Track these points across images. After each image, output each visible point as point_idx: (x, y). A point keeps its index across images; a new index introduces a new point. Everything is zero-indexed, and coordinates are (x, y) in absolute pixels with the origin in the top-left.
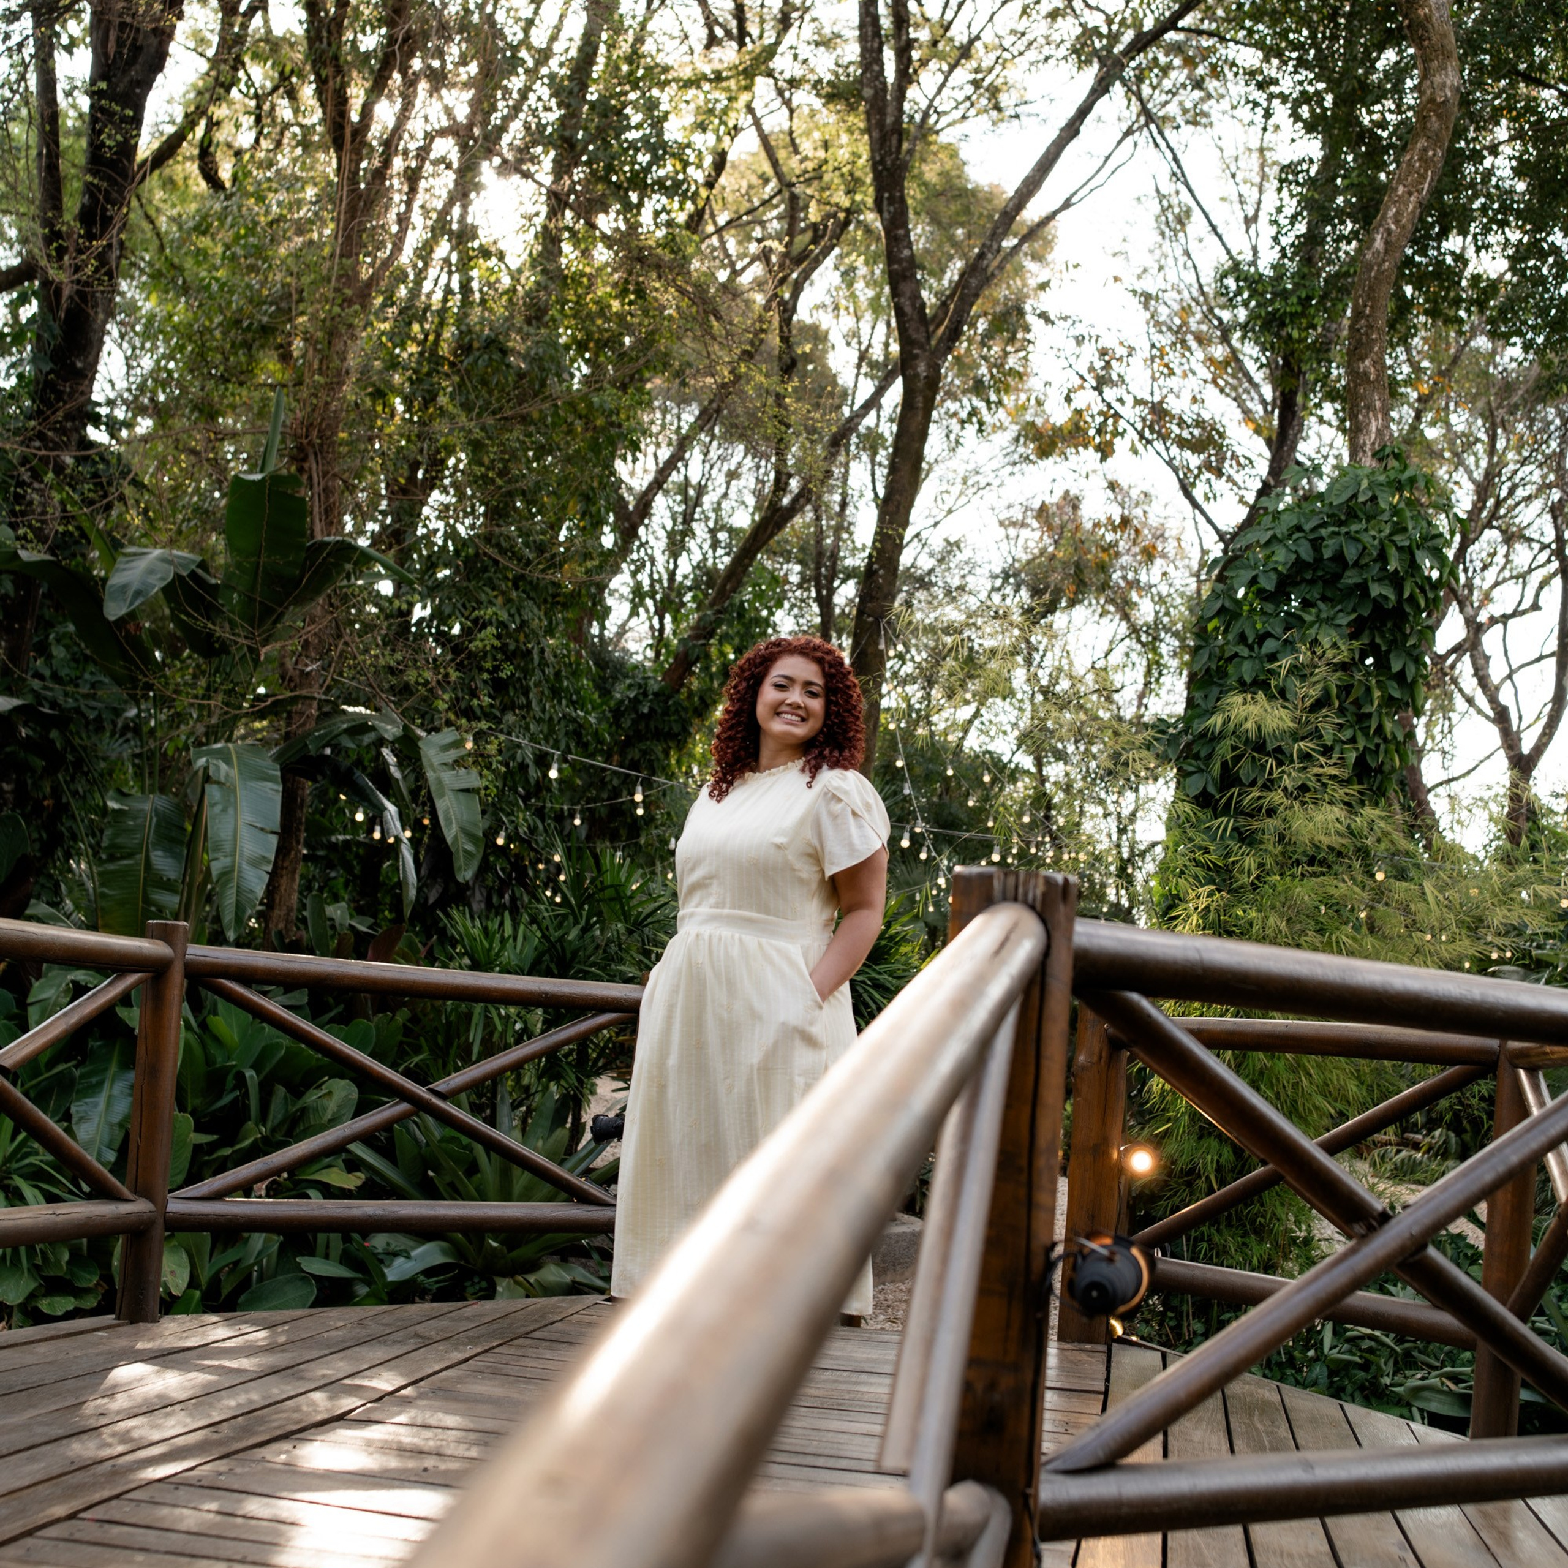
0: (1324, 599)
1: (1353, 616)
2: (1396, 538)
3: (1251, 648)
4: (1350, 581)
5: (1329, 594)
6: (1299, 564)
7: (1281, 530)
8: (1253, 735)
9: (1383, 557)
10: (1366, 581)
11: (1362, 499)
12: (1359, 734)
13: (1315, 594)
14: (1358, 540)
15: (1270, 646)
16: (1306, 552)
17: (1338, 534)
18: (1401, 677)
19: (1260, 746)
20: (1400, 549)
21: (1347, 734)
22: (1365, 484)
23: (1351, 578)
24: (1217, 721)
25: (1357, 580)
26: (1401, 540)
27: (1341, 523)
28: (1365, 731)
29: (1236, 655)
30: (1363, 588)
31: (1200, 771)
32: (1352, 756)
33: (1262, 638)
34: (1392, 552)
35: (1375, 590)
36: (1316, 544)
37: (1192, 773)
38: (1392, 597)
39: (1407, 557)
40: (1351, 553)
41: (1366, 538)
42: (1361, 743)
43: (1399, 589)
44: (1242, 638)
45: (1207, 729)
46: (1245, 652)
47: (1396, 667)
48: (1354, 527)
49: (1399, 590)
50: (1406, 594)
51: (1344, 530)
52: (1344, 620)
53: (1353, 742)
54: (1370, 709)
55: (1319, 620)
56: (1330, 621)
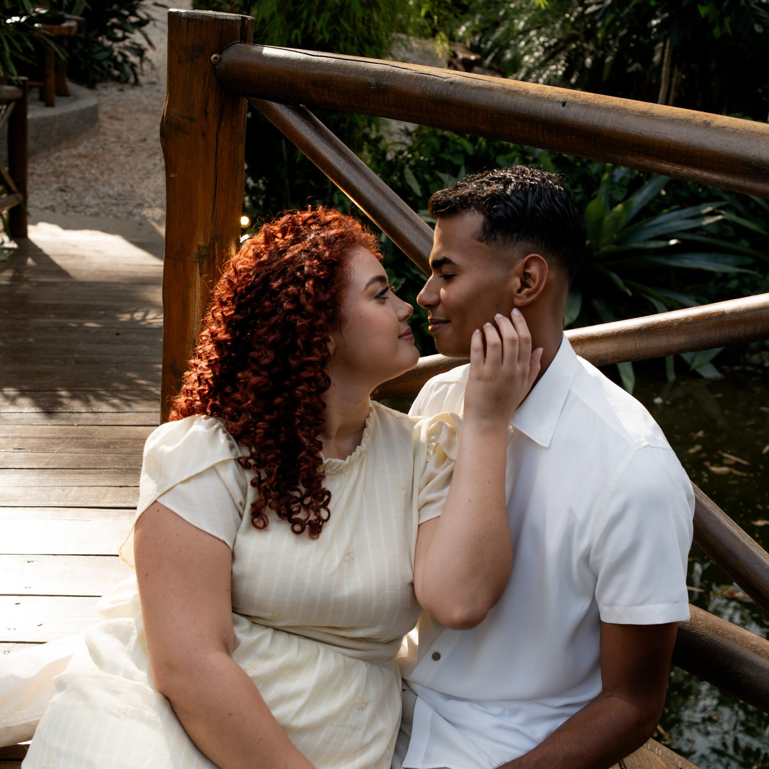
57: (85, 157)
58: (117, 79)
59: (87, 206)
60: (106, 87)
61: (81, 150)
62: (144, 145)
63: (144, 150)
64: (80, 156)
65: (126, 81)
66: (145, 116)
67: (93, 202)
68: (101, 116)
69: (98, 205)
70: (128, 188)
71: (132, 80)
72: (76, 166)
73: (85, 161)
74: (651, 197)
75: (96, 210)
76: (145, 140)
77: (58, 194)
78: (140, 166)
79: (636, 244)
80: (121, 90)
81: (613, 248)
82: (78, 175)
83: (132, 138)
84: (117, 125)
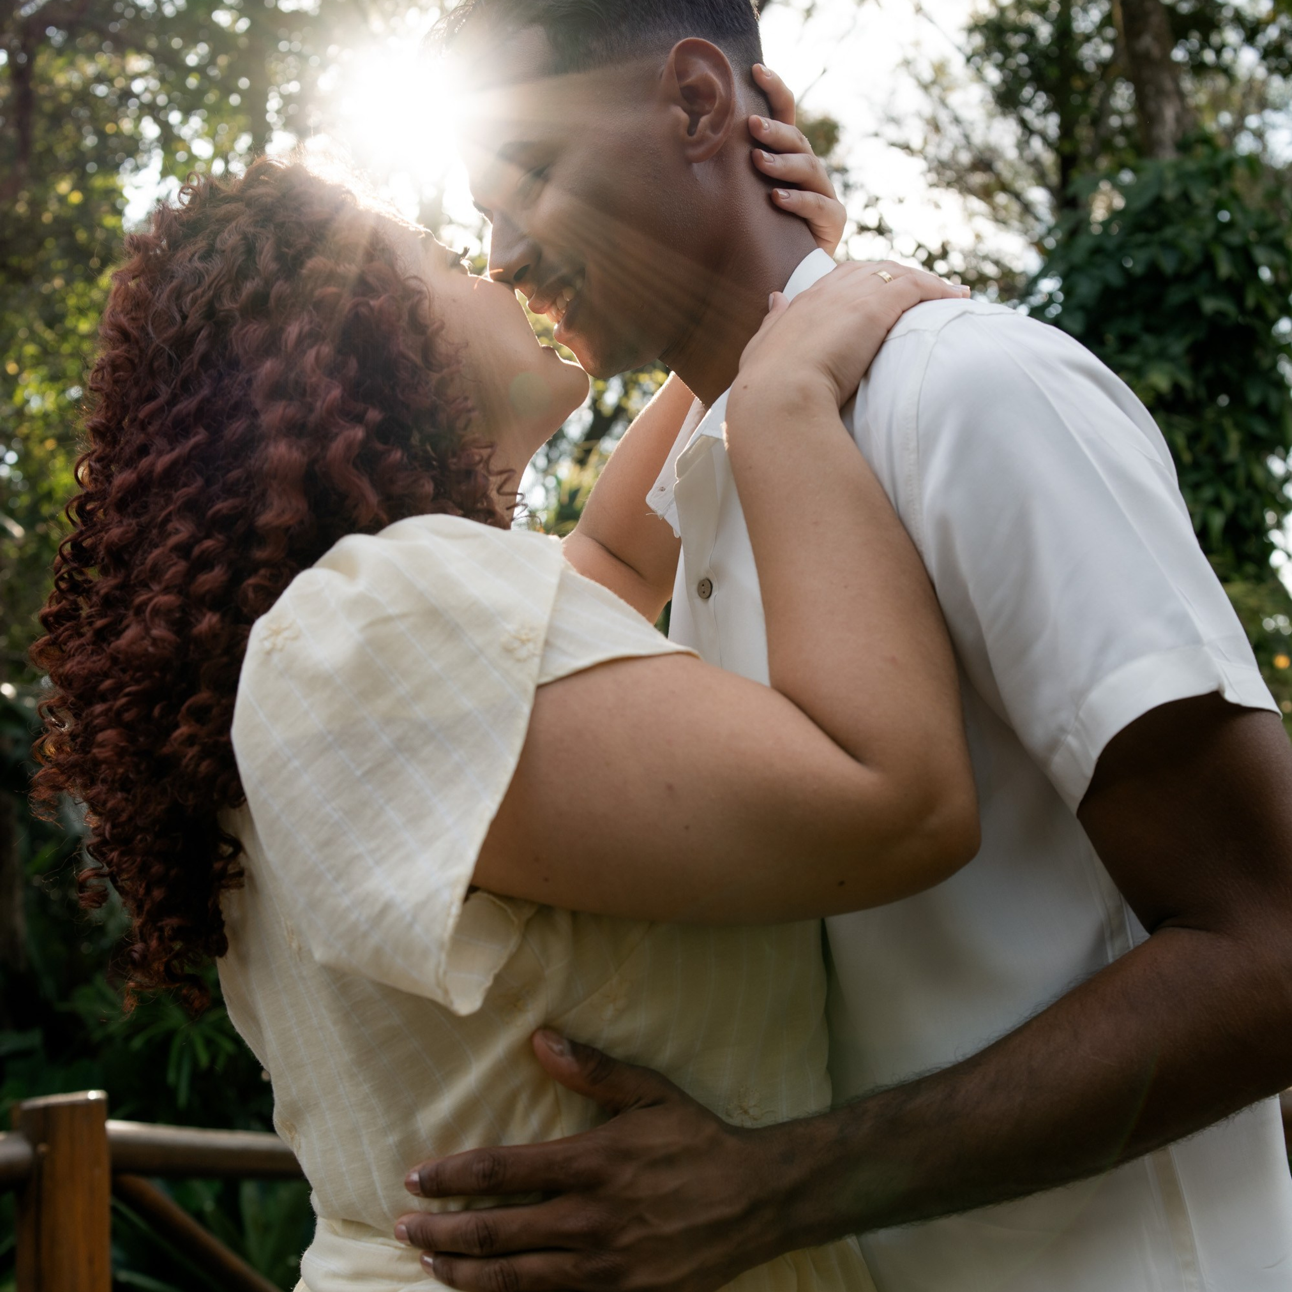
0: (1149, 329)
1: (1187, 341)
4: (1174, 302)
5: (1152, 323)
9: (1209, 263)
10: (1194, 295)
11: (1170, 194)
13: (1134, 326)
18: (1263, 410)
21: (1208, 493)
22: (1170, 175)
23: (1176, 296)
25: (1183, 298)
26: (1234, 238)
28: (1231, 485)
30: (1192, 308)
35: (1210, 305)
40: (1168, 264)
42: (1229, 500)
43: (1239, 301)
47: (1254, 397)
48: (1169, 232)
52: (1177, 347)
53: (1217, 503)
54: (1233, 454)
55: (1147, 358)
56: (1162, 355)
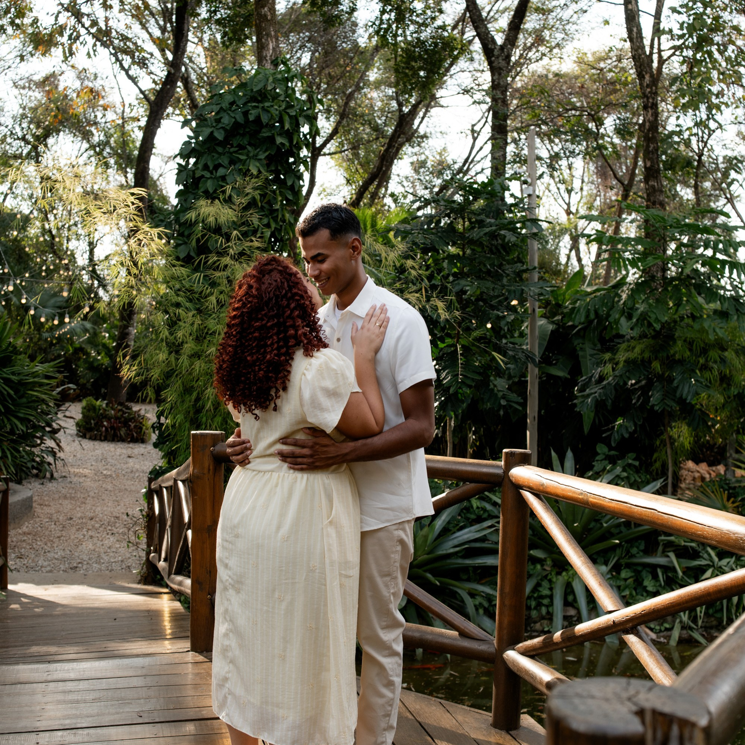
0: (250, 144)
1: (267, 154)
2: (288, 111)
3: (212, 173)
4: (265, 135)
5: (252, 142)
6: (236, 124)
7: (225, 105)
8: (213, 224)
9: (281, 121)
10: (273, 134)
11: (269, 88)
12: (271, 221)
13: (245, 141)
14: (268, 112)
15: (221, 172)
16: (240, 118)
17: (257, 107)
18: (291, 188)
19: (217, 230)
20: (290, 117)
21: (265, 221)
22: (271, 79)
23: (265, 133)
24: (192, 215)
25: (268, 134)
26: (291, 112)
27: (258, 102)
28: (275, 219)
29: (203, 176)
30: (272, 140)
31: (185, 243)
32: (268, 233)
33: (217, 167)
34: (286, 118)
35: (279, 140)
36: (246, 114)
37: (180, 245)
38: (287, 144)
39: (294, 121)
40: (265, 119)
41: (272, 110)
42: (273, 226)
43: (290, 139)
44: (206, 167)
45: (187, 220)
46: (207, 174)
47: (290, 183)
48: (267, 104)
49: (291, 141)
50: (295, 142)
51: (261, 105)
52: (262, 156)
53: (268, 226)
54: (277, 206)
55: (249, 157)
56: (255, 157)
57: (29, 534)
58: (37, 476)
59: (42, 567)
60: (30, 483)
61: (24, 529)
62: (71, 522)
63: (72, 526)
64: (24, 533)
65: (44, 477)
66: (67, 502)
67: (46, 564)
68: (34, 505)
69: (49, 565)
70: (68, 552)
71: (48, 475)
72: (24, 541)
73: (30, 537)
74: (447, 520)
75: (49, 568)
76: (71, 519)
77: (18, 560)
78: (72, 537)
79: (441, 552)
80: (43, 484)
81: (426, 557)
82: (28, 547)
83: (61, 518)
84: (46, 510)
